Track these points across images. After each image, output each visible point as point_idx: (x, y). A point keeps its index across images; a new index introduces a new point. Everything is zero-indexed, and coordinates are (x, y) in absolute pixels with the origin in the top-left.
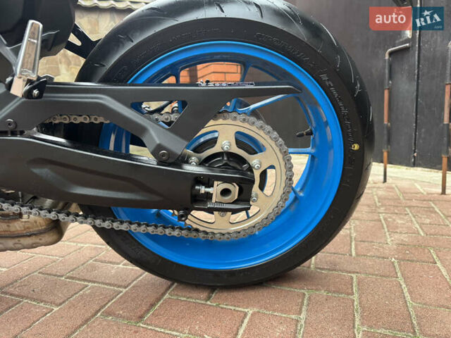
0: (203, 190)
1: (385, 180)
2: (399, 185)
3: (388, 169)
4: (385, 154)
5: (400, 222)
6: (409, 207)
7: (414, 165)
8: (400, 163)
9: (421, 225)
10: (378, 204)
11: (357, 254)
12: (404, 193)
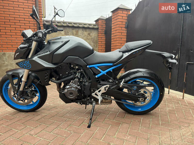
0: (139, 99)
1: (169, 93)
2: (172, 95)
3: (170, 91)
4: (169, 87)
5: (170, 105)
6: (173, 102)
7: (176, 90)
8: (173, 89)
9: (175, 106)
10: (166, 100)
11: (160, 111)
12: (173, 98)
